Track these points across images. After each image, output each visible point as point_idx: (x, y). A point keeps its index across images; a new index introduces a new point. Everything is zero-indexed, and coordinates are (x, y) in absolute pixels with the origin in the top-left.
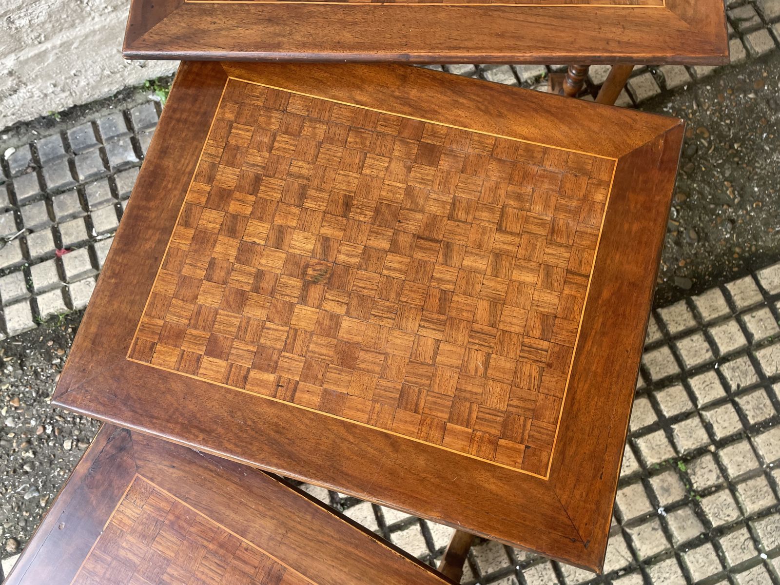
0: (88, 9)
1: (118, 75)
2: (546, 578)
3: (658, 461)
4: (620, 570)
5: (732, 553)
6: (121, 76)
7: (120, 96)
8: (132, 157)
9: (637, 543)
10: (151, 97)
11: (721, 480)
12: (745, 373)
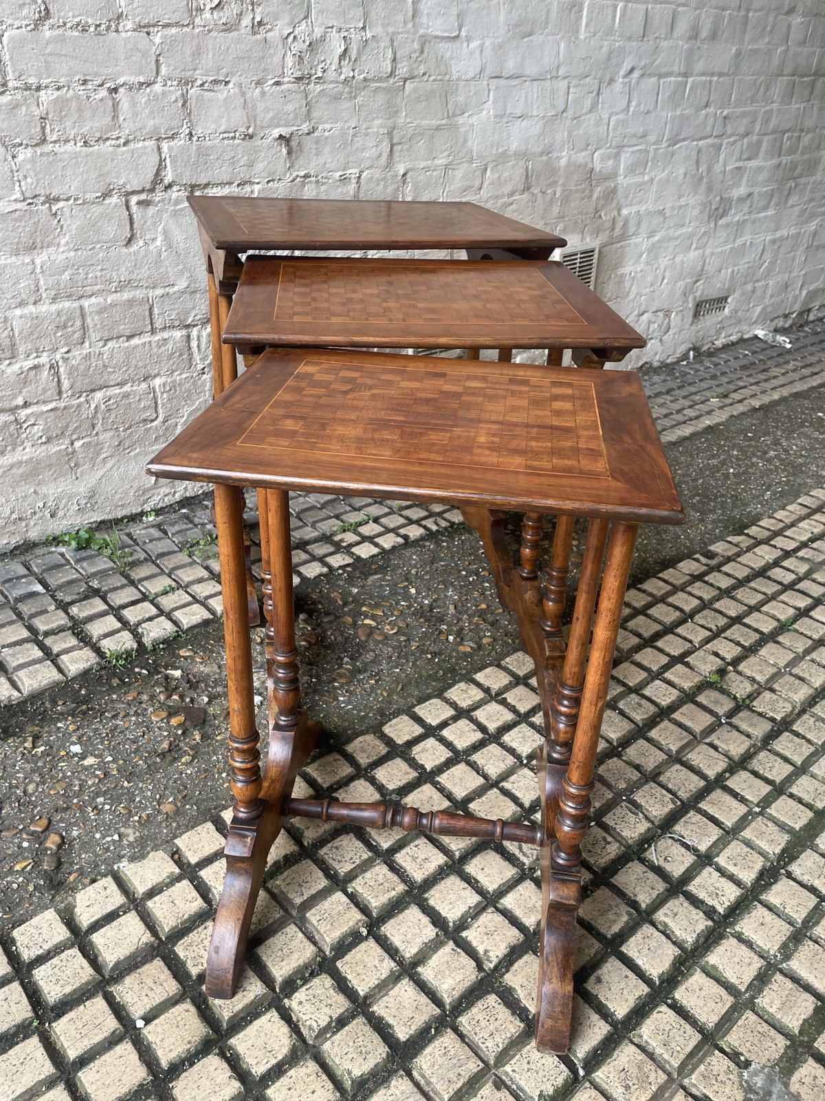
0: (24, 435)
1: (24, 524)
2: (658, 795)
3: (692, 684)
4: (725, 771)
5: (812, 734)
6: (27, 526)
7: (18, 552)
8: (39, 588)
9: (722, 746)
10: (53, 549)
11: (756, 686)
12: (715, 618)
